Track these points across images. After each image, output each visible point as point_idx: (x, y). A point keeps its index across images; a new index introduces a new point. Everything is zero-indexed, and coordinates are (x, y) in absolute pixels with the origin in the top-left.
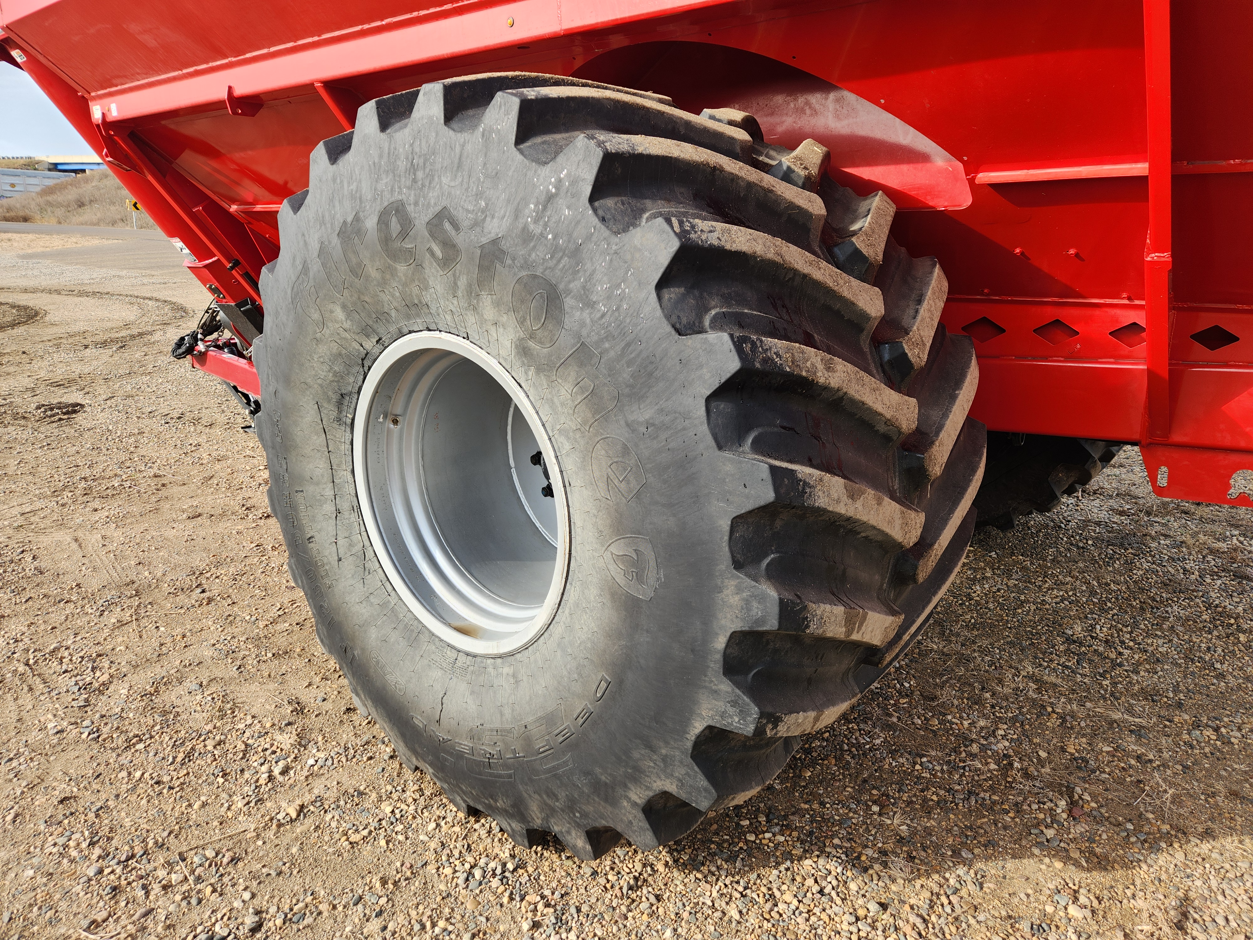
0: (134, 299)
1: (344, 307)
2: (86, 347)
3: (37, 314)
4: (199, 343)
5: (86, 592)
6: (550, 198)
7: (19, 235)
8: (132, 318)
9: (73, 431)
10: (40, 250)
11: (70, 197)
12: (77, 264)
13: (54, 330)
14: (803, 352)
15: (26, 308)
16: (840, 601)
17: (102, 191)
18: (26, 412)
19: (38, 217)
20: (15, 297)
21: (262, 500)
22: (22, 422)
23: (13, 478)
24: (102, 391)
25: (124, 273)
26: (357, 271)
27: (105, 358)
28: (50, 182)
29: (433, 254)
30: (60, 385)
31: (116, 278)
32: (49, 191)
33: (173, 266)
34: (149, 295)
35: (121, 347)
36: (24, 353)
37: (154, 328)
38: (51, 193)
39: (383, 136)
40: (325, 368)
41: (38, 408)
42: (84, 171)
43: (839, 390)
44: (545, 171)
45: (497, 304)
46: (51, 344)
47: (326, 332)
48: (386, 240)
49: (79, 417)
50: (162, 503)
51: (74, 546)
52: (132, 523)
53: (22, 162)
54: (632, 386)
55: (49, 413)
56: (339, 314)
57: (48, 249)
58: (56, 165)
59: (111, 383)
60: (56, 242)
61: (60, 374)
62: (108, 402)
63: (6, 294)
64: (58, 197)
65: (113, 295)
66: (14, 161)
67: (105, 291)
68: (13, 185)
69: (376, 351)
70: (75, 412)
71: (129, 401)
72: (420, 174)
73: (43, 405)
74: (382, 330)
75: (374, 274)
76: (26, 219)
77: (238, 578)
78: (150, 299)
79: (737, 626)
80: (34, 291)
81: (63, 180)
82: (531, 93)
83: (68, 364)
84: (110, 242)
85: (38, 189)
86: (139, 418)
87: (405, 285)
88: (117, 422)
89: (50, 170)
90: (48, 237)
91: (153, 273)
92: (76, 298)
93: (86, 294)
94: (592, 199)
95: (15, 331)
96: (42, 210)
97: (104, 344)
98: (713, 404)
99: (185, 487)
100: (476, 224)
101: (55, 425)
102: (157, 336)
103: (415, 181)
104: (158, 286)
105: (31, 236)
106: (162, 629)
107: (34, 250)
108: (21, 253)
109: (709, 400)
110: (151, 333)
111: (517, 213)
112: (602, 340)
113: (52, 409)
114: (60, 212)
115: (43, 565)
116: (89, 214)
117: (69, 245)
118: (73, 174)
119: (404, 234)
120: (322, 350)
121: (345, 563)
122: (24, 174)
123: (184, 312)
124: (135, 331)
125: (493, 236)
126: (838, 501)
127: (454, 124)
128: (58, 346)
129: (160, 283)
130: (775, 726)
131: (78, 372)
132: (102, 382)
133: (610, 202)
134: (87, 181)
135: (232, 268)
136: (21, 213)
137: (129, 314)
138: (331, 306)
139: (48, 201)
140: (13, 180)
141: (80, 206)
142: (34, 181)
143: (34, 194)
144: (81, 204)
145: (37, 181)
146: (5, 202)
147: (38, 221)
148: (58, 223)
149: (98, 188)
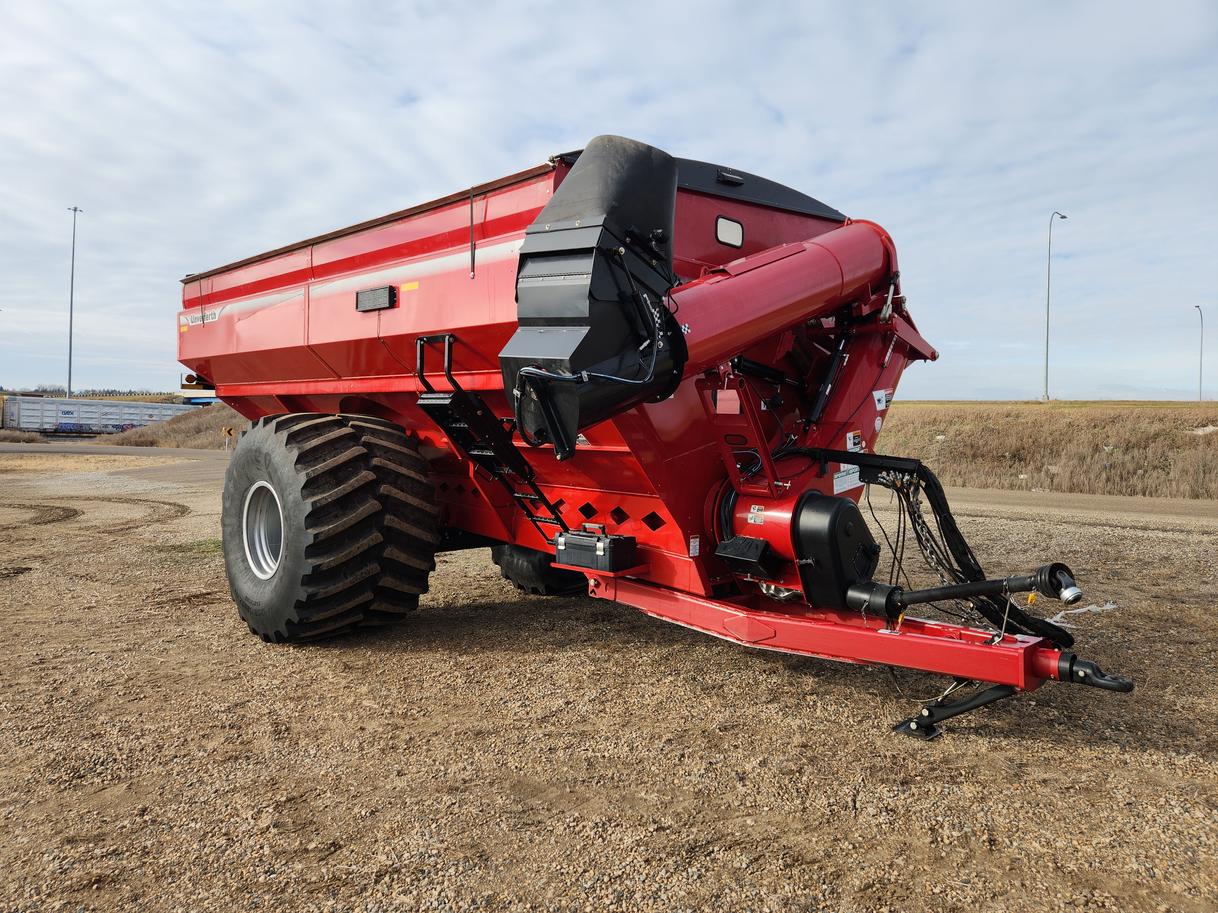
0: (159, 504)
8: (139, 517)
10: (132, 468)
11: (191, 425)
12: (146, 478)
13: (75, 525)
17: (217, 420)
19: (162, 441)
25: (174, 485)
28: (179, 413)
31: (164, 489)
32: (177, 420)
38: (178, 422)
42: (209, 404)
49: (21, 575)
53: (163, 397)
58: (190, 399)
60: (171, 462)
64: (182, 426)
66: (157, 396)
68: (151, 416)
76: (152, 444)
81: (190, 411)
85: (168, 418)
89: (184, 403)
92: (117, 504)
93: (129, 501)
95: (46, 525)
96: (167, 435)
107: (127, 468)
108: (114, 471)
114: (180, 437)
116: (202, 439)
118: (201, 407)
122: (162, 406)
124: (129, 526)
136: (150, 439)
137: (141, 514)
139: (173, 429)
140: (150, 412)
141: (198, 433)
142: (169, 412)
143: (164, 423)
144: (198, 431)
145: (171, 412)
146: (138, 429)
147: (162, 445)
148: (178, 446)
149: (215, 417)
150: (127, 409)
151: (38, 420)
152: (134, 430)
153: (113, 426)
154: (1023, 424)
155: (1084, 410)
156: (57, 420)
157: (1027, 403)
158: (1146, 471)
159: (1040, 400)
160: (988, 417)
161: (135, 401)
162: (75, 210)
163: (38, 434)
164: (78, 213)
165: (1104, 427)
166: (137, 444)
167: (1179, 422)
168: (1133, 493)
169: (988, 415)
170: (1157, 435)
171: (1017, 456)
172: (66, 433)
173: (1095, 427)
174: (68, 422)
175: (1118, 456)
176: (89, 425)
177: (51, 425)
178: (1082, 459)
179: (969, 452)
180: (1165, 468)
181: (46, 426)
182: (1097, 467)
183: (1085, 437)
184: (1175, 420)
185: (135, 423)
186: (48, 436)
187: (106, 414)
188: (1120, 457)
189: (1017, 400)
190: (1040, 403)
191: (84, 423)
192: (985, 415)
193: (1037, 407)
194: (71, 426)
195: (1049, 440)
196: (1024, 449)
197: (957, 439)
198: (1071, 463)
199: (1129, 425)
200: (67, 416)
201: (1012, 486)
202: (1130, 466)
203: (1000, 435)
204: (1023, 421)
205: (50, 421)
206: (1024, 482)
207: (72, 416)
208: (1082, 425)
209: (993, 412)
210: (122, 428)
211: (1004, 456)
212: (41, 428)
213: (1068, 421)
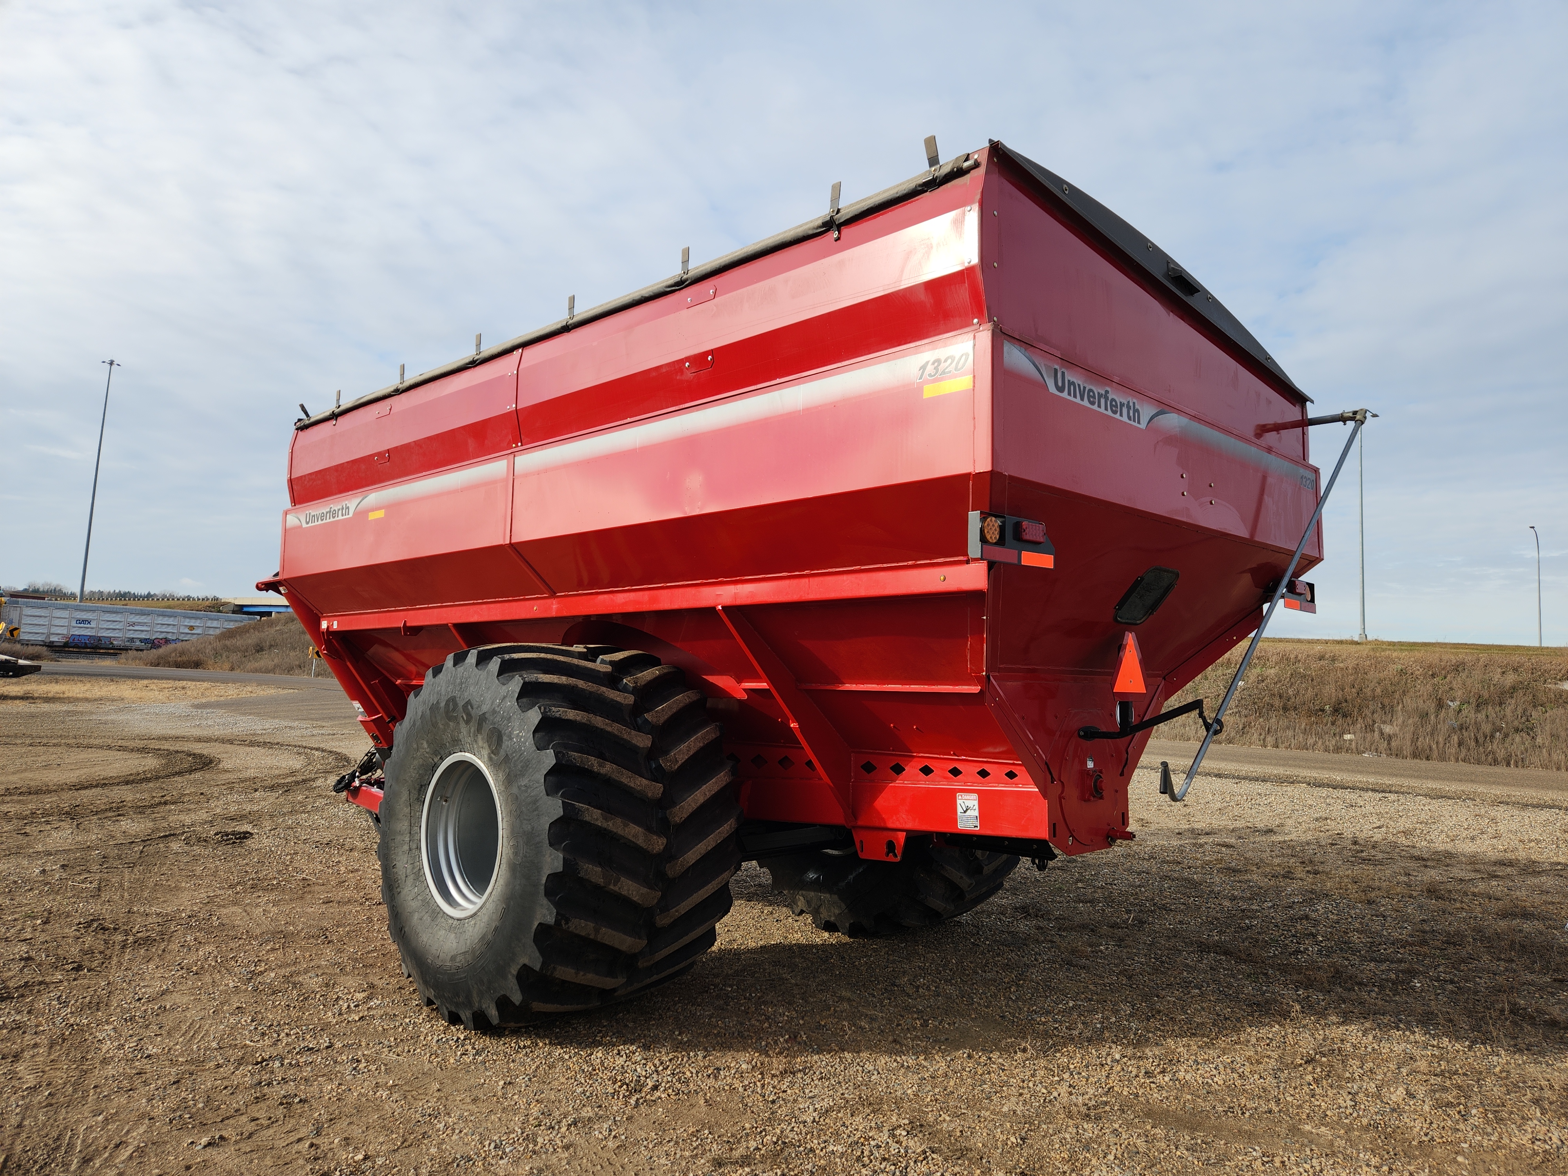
0: (301, 749)
1: (427, 742)
2: (256, 790)
3: (211, 762)
4: (356, 779)
5: (252, 934)
6: (505, 697)
7: (194, 683)
8: (298, 767)
9: (244, 850)
10: (213, 699)
11: (250, 641)
12: (250, 714)
13: (228, 775)
14: (588, 758)
15: (201, 756)
16: (600, 865)
17: (284, 636)
18: (207, 837)
19: (211, 662)
20: (190, 746)
21: (378, 895)
22: (204, 844)
23: (200, 877)
24: (267, 824)
25: (296, 724)
26: (435, 725)
27: (272, 800)
28: (232, 625)
29: (463, 718)
30: (233, 819)
31: (288, 729)
32: (230, 634)
33: (345, 718)
34: (316, 746)
35: (286, 791)
36: (202, 794)
37: (317, 775)
38: (231, 637)
39: (454, 668)
40: (416, 772)
41: (216, 834)
42: (269, 614)
43: (605, 775)
44: (504, 687)
45: (483, 739)
46: (225, 787)
47: (419, 754)
48: (447, 712)
49: (249, 842)
50: (306, 894)
51: (244, 914)
52: (284, 904)
53: (207, 603)
54: (521, 771)
55: (225, 838)
56: (425, 745)
57: (222, 699)
58: (243, 606)
59: (275, 819)
60: (231, 692)
61: (233, 809)
62: (272, 832)
63: (181, 743)
64: (238, 642)
65: (282, 745)
66: (199, 602)
67: (276, 742)
68: (192, 628)
69: (440, 762)
70: (245, 838)
71: (289, 832)
72: (463, 686)
73: (220, 832)
74: (442, 753)
75: (441, 726)
76: (197, 665)
77: (350, 933)
78: (317, 749)
79: (549, 872)
80: (208, 740)
81: (245, 623)
82: (507, 657)
83: (239, 803)
84: (286, 691)
85: (218, 632)
86: (295, 843)
87: (452, 731)
88: (277, 846)
89: (234, 612)
90: (223, 686)
91: (324, 724)
92: (247, 748)
93: (258, 744)
94: (518, 699)
95: (192, 776)
96: (217, 654)
97: (272, 788)
98: (548, 778)
99: (324, 887)
100: (479, 706)
101: (229, 846)
102: (319, 783)
103: (461, 688)
104: (327, 737)
105: (206, 684)
106: (298, 952)
107: (208, 699)
108: (196, 702)
109: (546, 776)
110: (314, 780)
111: (493, 702)
112: (513, 753)
113: (227, 835)
114: (235, 657)
115: (224, 922)
116: (265, 660)
117: (243, 695)
118: (258, 617)
119: (454, 710)
120: (416, 762)
121: (409, 878)
122: (207, 616)
123: (347, 762)
124: (300, 778)
125: (483, 712)
126: (597, 820)
127: (479, 668)
128: (232, 789)
129: (329, 734)
130: (567, 923)
131: (248, 809)
132: (268, 818)
133: (524, 700)
134: (271, 624)
135: (389, 722)
136: (195, 658)
137: (296, 763)
138: (422, 741)
139: (226, 646)
140: (192, 623)
141: (258, 651)
142: (215, 624)
143: (212, 637)
144: (259, 649)
145: (218, 624)
146: (179, 645)
147: (210, 667)
148: (232, 669)
149: (281, 632)
150: (161, 618)
151: (44, 630)
152: (171, 646)
153: (141, 640)
154: (1342, 669)
155: (1418, 654)
156: (69, 630)
157: (1341, 642)
158: (1506, 735)
159: (1356, 639)
160: (1297, 660)
161: (169, 607)
162: (111, 363)
163: (45, 648)
164: (114, 367)
165: (1445, 677)
166: (178, 665)
167: (1540, 674)
168: (1496, 762)
169: (1296, 657)
170: (1514, 688)
171: (1340, 710)
172: (78, 647)
173: (1433, 676)
174: (83, 633)
175: (1469, 714)
176: (110, 638)
177: (60, 637)
178: (1424, 716)
179: (1277, 702)
180: (1530, 730)
181: (54, 639)
182: (1444, 728)
183: (1425, 688)
184: (1533, 670)
185: (170, 636)
186: (56, 652)
187: (134, 624)
188: (1472, 715)
189: (1327, 638)
190: (1357, 643)
191: (104, 635)
192: (1292, 656)
193: (1353, 648)
194: (86, 638)
195: (1379, 691)
196: (1346, 701)
197: (1260, 686)
198: (1410, 721)
199: (1477, 674)
200: (82, 625)
201: (1338, 749)
202: (1487, 728)
203: (1315, 683)
204: (1341, 665)
205: (59, 631)
206: (1354, 744)
207: (89, 626)
208: (1417, 673)
209: (1302, 653)
210: (154, 644)
211: (1323, 710)
212: (47, 641)
213: (1400, 667)
